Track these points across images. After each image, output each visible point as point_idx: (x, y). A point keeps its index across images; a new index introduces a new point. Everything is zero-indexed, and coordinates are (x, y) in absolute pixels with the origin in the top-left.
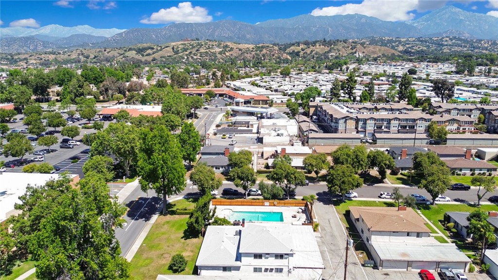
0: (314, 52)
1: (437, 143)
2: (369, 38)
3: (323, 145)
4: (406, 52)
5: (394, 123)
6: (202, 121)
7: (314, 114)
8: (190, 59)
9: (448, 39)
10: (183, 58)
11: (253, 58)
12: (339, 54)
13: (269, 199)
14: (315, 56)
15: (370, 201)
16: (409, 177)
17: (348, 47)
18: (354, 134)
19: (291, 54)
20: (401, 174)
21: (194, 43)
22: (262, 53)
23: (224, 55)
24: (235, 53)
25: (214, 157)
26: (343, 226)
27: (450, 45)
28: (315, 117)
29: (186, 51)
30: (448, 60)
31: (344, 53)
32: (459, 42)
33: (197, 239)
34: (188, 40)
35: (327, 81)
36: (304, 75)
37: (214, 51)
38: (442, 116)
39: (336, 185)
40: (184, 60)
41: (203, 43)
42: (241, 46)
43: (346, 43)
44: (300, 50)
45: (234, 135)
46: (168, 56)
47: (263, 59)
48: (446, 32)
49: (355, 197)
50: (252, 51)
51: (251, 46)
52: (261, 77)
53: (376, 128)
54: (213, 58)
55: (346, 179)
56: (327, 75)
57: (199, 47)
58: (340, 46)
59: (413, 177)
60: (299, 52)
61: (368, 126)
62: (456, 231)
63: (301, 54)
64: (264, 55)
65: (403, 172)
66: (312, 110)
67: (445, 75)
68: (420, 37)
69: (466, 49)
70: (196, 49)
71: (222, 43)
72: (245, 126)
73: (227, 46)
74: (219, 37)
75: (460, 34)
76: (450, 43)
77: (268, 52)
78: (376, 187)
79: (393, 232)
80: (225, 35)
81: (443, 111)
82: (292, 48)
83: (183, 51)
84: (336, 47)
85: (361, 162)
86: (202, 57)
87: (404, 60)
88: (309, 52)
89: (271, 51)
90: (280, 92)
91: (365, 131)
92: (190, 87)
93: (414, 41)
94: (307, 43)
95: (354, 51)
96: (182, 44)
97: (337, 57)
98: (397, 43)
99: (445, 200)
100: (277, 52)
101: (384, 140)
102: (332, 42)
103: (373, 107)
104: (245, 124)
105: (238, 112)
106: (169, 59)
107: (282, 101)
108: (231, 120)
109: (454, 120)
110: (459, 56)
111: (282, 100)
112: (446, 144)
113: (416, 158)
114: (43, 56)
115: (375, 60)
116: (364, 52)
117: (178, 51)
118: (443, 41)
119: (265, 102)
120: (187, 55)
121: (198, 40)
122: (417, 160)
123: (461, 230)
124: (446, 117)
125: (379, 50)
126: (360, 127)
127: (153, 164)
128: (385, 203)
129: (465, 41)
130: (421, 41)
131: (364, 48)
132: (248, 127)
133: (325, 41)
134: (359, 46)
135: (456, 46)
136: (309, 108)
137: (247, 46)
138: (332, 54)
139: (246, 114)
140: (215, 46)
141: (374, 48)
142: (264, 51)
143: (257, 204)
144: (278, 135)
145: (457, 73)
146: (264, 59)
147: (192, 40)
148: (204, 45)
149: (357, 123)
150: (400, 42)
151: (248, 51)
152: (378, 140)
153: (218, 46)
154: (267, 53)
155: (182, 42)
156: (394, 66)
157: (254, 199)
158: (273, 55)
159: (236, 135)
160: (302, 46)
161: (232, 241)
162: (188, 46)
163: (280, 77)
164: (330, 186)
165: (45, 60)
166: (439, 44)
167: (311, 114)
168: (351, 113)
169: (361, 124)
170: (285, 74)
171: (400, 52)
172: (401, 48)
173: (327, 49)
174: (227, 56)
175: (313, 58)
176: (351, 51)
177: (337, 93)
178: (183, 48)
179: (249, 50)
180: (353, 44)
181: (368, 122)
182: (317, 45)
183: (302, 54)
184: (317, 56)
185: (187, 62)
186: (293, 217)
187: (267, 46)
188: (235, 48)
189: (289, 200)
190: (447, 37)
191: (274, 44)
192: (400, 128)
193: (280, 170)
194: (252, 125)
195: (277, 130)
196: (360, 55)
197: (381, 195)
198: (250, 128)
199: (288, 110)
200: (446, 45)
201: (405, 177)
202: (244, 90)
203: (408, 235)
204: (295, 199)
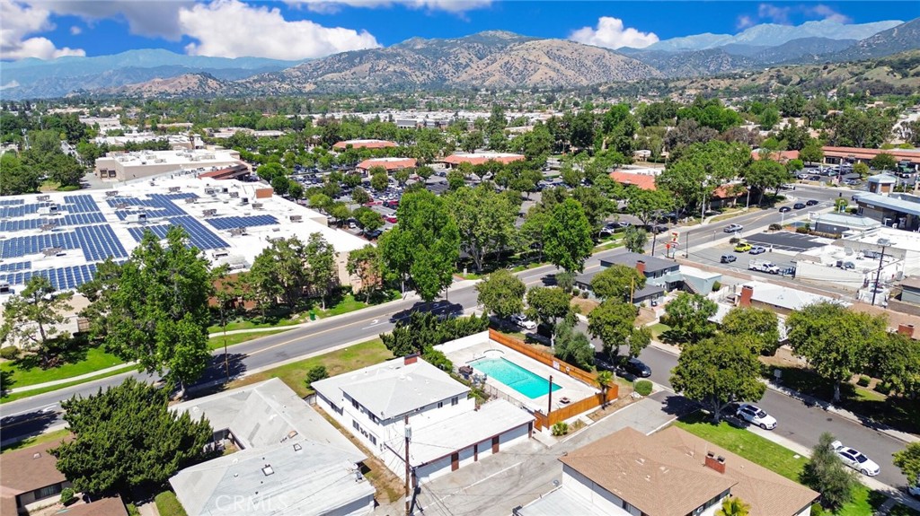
13: (560, 358)
49: (763, 426)
104: (837, 233)
114: (711, 81)
143: (544, 359)
165: (712, 89)
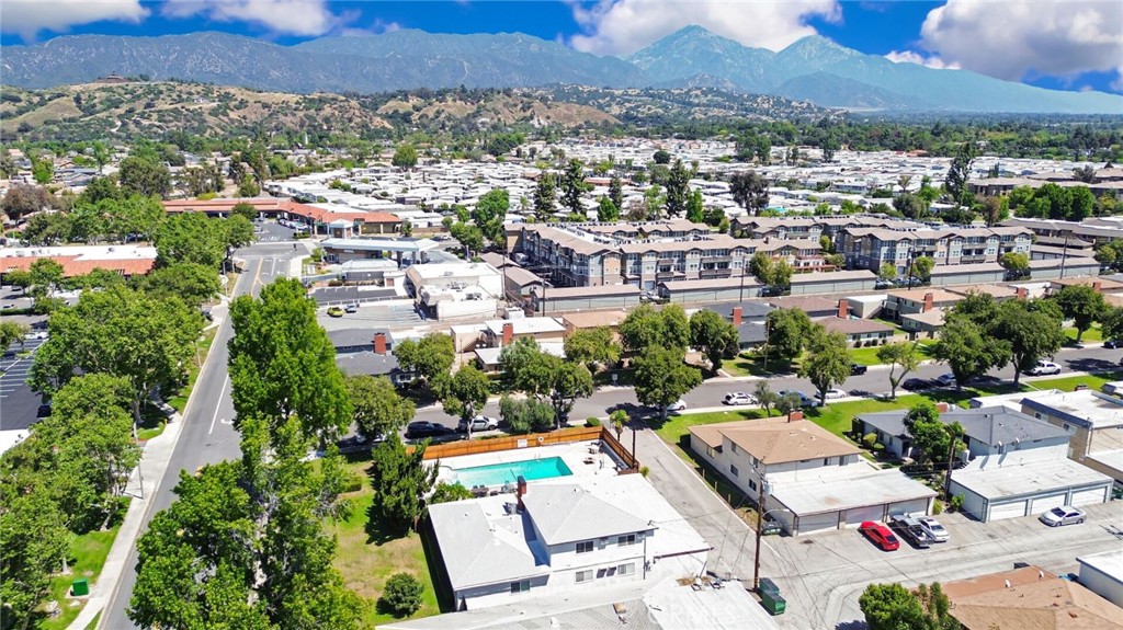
0: (443, 115)
1: (774, 293)
2: (551, 87)
3: (581, 312)
4: (628, 117)
5: (692, 260)
6: (257, 278)
7: (518, 248)
8: (132, 126)
9: (698, 92)
10: (112, 125)
11: (302, 126)
12: (499, 120)
13: (524, 432)
14: (447, 123)
15: (713, 413)
16: (756, 360)
17: (516, 105)
18: (620, 287)
19: (390, 117)
20: (741, 356)
21: (138, 86)
22: (322, 113)
23: (226, 119)
24: (253, 115)
25: (351, 355)
26: (688, 466)
27: (704, 105)
28: (522, 256)
29: (117, 107)
30: (711, 134)
31: (509, 118)
32: (720, 99)
33: (406, 539)
34: (118, 80)
35: (504, 179)
36: (444, 165)
37: (197, 107)
38: (766, 242)
39: (657, 387)
40: (114, 130)
41: (162, 88)
42: (265, 97)
43: (509, 96)
44: (412, 110)
45: (358, 306)
46: (65, 120)
47: (325, 127)
48: (693, 78)
49: (682, 408)
50: (296, 109)
51: (293, 98)
52: (348, 170)
53: (659, 271)
54: (196, 124)
55: (673, 372)
56: (495, 165)
57: (152, 96)
58: (499, 102)
59: (762, 359)
60: (410, 114)
61: (644, 267)
62: (882, 447)
63: (415, 117)
64: (327, 120)
65: (743, 352)
66: (512, 242)
67: (721, 164)
68: (648, 86)
69: (733, 113)
70: (144, 101)
71: (216, 88)
72: (373, 284)
73: (227, 97)
74: (198, 73)
75: (718, 82)
76: (704, 100)
77: (337, 113)
78: (707, 385)
79: (802, 461)
80: (212, 68)
81: (767, 233)
82: (392, 103)
83: (109, 107)
84: (489, 105)
85: (681, 338)
86: (164, 121)
87: (631, 134)
88: (431, 115)
89: (342, 110)
90: (410, 203)
91: (640, 279)
92: (174, 197)
93: (638, 95)
94: (423, 94)
95: (528, 113)
96: (103, 89)
97: (495, 127)
98: (608, 99)
99: (838, 396)
100: (357, 112)
101: (682, 294)
102: (480, 93)
103: (635, 229)
104: (372, 278)
105: (342, 251)
106: (70, 127)
107: (430, 224)
108: (329, 271)
109: (788, 248)
110: (728, 127)
111: (429, 220)
112: (789, 294)
113: (773, 322)
115: (576, 132)
116: (548, 118)
117: (94, 106)
118: (690, 97)
119: (391, 227)
120: (120, 117)
121: (146, 80)
122: (777, 325)
123: (891, 443)
124: (776, 243)
125: (577, 114)
126: (628, 271)
127: (278, 379)
128: (742, 414)
129: (729, 96)
130: (651, 96)
131: (549, 108)
132: (382, 284)
133: (464, 90)
134: (537, 103)
135: (715, 106)
136: (505, 238)
137: (279, 97)
138: (483, 120)
139: (363, 256)
140: (195, 96)
141: (567, 109)
142: (327, 110)
143: (502, 446)
144: (470, 297)
145: (741, 159)
146: (329, 129)
147: (130, 80)
148: (166, 93)
149: (623, 264)
150: (613, 98)
151: (285, 108)
152: (672, 295)
153: (206, 95)
154: (333, 114)
155: (101, 85)
156: (619, 146)
157: (484, 438)
158: (350, 120)
159: (362, 305)
160: (413, 101)
161: (509, 527)
162: (120, 94)
163: (392, 171)
164: (644, 389)
166: (684, 103)
167: (510, 250)
168: (608, 242)
169: (630, 263)
170: (404, 163)
171: (618, 117)
172: (616, 110)
173: (471, 108)
174: (232, 121)
175: (443, 127)
176: (522, 114)
177: (548, 204)
178: (108, 100)
179: (288, 107)
180: (525, 99)
181: (644, 259)
182: (449, 99)
183: (417, 117)
184: (452, 123)
185: (124, 135)
186: (586, 463)
187: (333, 99)
188: (251, 101)
189: (560, 430)
190: (697, 88)
191: (348, 96)
192: (702, 269)
193: (542, 368)
194: (391, 280)
195: (461, 287)
196: (542, 121)
197: (728, 398)
198: (386, 288)
199: (456, 244)
200: (698, 105)
201: (751, 362)
202: (322, 200)
203: (826, 462)
204: (569, 426)
